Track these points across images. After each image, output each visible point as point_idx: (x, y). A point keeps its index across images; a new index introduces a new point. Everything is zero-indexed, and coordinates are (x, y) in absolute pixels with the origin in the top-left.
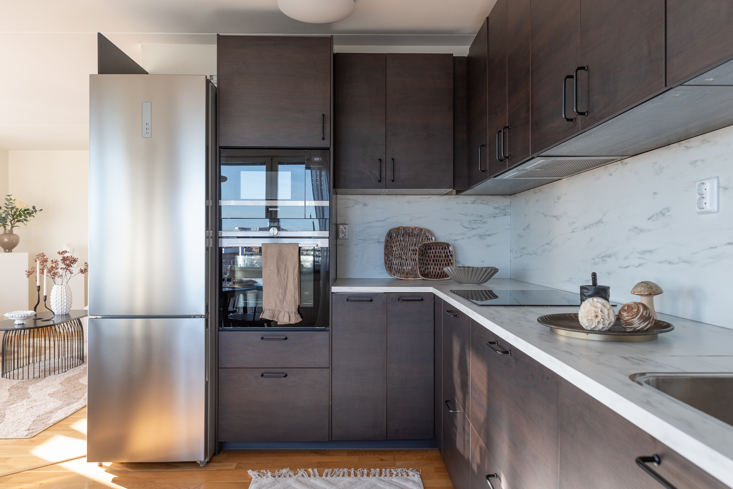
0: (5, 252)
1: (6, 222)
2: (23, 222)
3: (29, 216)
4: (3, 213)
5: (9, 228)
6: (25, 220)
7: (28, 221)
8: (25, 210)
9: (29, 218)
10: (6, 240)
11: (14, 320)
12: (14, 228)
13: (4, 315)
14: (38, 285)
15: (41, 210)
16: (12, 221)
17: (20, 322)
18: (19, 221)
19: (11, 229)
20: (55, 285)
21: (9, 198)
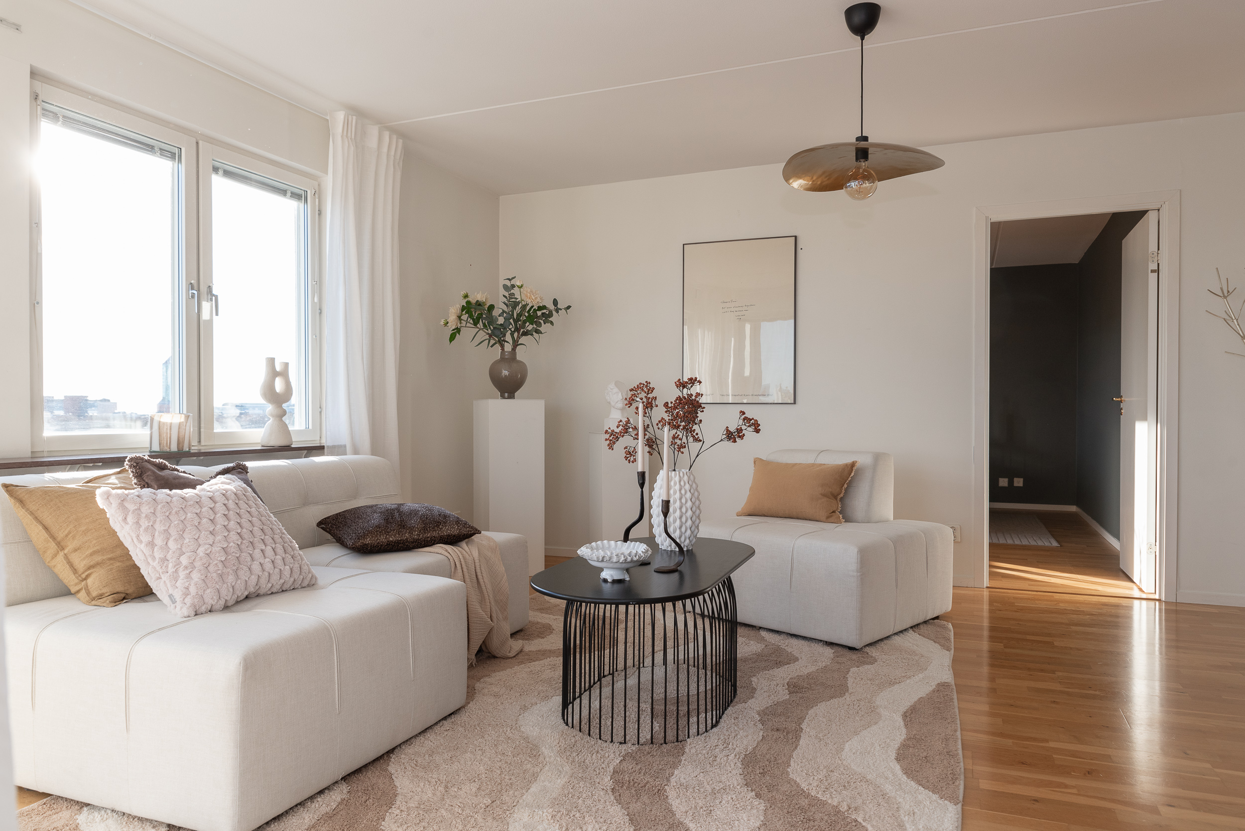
0: (503, 397)
1: (505, 336)
2: (532, 335)
3: (545, 324)
4: (499, 316)
5: (508, 347)
6: (538, 332)
7: (541, 333)
8: (540, 308)
9: (544, 328)
10: (505, 373)
12: (518, 347)
14: (640, 470)
15: (569, 307)
16: (514, 331)
17: (617, 575)
18: (525, 334)
19: (513, 349)
21: (508, 283)
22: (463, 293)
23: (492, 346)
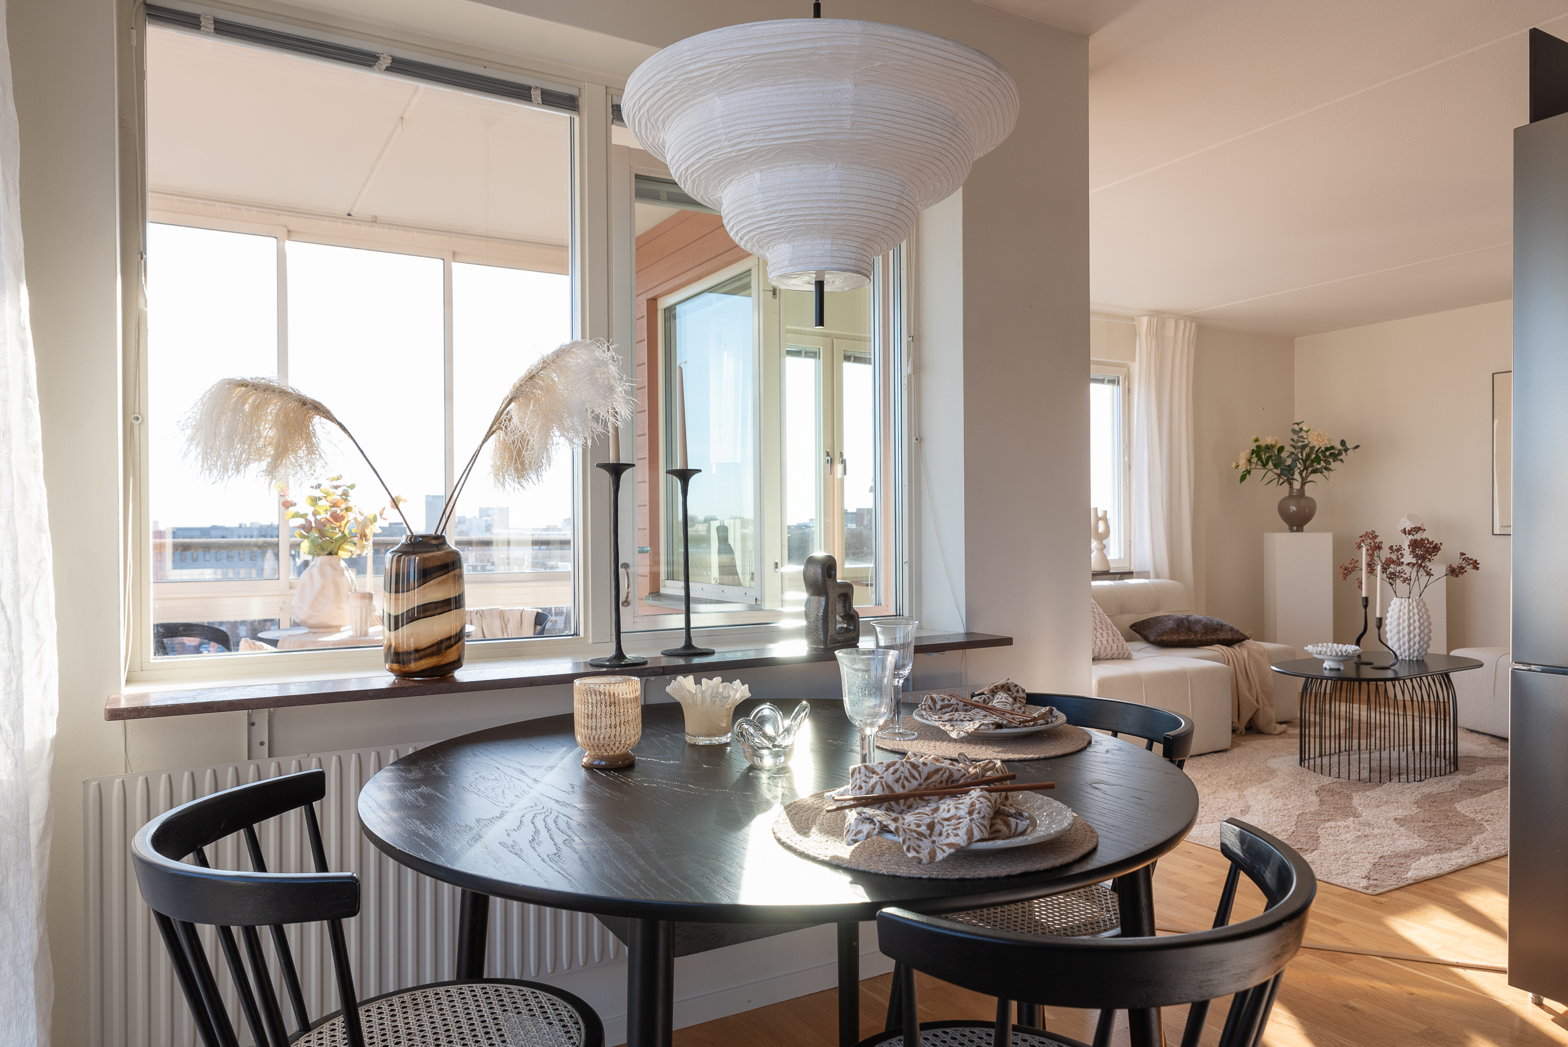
0: (1292, 530)
1: (1293, 474)
2: (1322, 472)
3: (1334, 461)
4: (1288, 457)
5: (1297, 485)
6: (1327, 469)
7: (1331, 470)
8: (1327, 449)
9: (1333, 465)
10: (1293, 508)
11: (1323, 661)
12: (1306, 485)
13: (1305, 648)
14: (1364, 595)
15: (1357, 447)
16: (1303, 471)
17: (1333, 665)
18: (1315, 471)
19: (1302, 487)
20: (1395, 598)
21: (1297, 428)
22: (1254, 437)
23: (1281, 485)
